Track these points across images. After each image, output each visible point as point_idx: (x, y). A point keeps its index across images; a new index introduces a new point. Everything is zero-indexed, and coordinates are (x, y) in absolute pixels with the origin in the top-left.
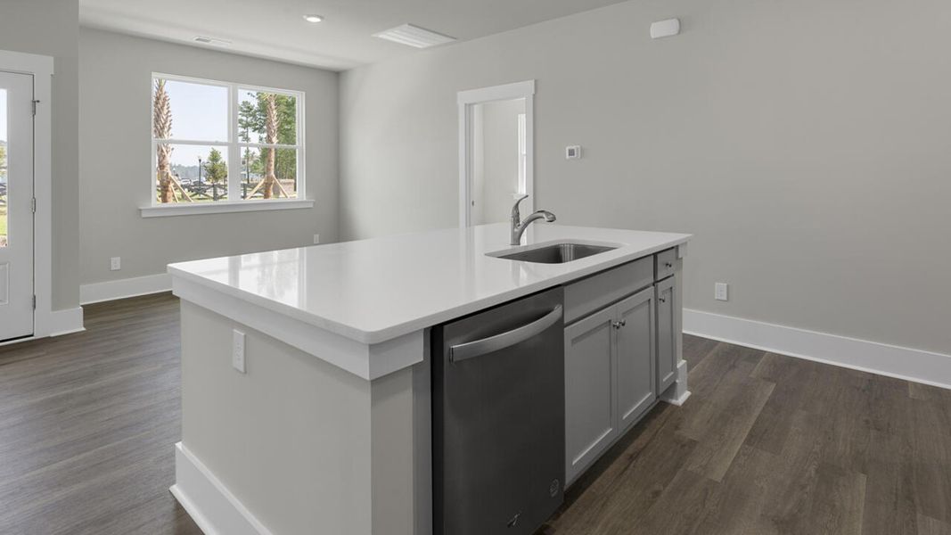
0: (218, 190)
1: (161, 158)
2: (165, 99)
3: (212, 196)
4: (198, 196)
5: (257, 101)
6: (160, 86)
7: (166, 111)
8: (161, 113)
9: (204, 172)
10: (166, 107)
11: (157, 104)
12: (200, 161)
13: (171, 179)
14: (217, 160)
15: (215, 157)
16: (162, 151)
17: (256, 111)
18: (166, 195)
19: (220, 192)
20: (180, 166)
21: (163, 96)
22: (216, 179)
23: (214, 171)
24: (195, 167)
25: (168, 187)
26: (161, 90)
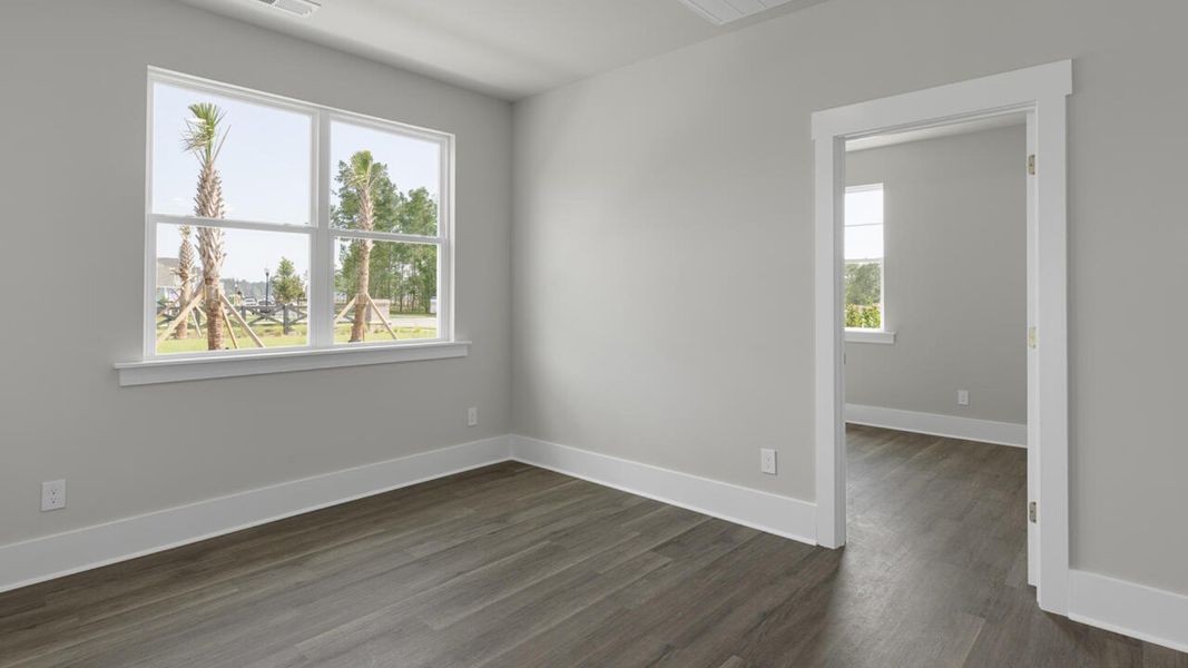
0: (290, 312)
1: (208, 267)
2: (214, 181)
3: (282, 321)
4: (263, 322)
5: (341, 200)
6: (207, 162)
7: (215, 199)
8: (208, 201)
9: (272, 290)
10: (215, 193)
11: (203, 188)
12: (267, 274)
13: (222, 299)
14: (288, 274)
15: (286, 269)
16: (210, 257)
17: (337, 213)
18: (214, 321)
19: (292, 315)
20: (244, 281)
21: (212, 177)
22: (288, 298)
23: (284, 289)
24: (262, 283)
25: (217, 310)
26: (210, 169)
